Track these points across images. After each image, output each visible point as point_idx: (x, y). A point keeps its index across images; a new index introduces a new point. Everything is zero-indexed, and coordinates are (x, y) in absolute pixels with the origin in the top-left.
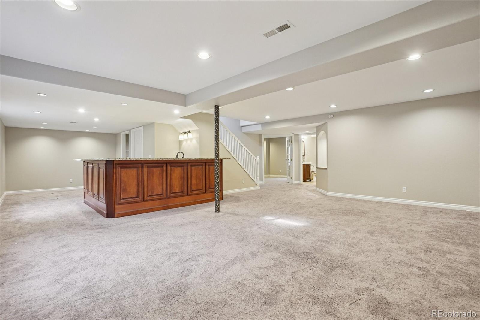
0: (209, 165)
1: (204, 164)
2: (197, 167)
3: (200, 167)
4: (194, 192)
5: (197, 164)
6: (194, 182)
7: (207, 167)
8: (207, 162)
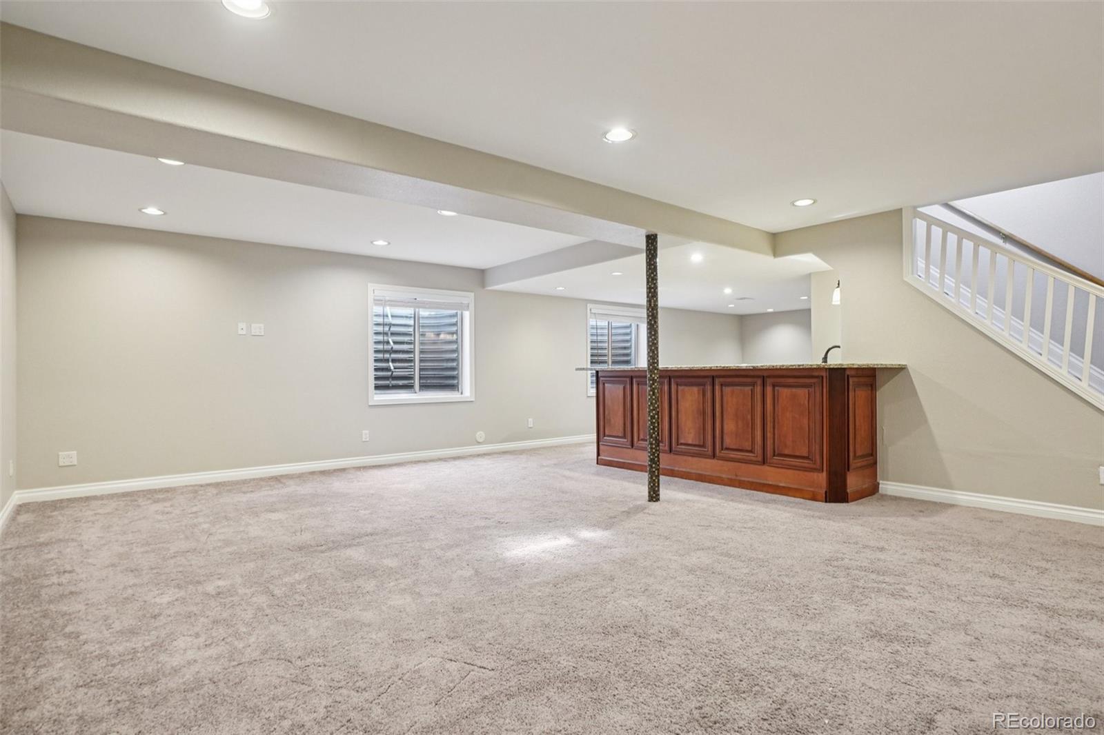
0: (774, 386)
1: (759, 381)
2: (739, 388)
3: (748, 389)
4: (729, 452)
5: (736, 380)
6: (730, 426)
7: (769, 389)
8: (769, 377)
